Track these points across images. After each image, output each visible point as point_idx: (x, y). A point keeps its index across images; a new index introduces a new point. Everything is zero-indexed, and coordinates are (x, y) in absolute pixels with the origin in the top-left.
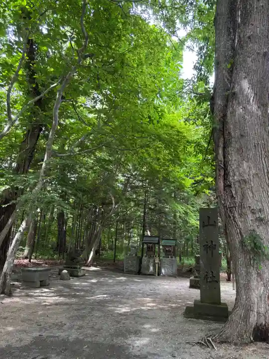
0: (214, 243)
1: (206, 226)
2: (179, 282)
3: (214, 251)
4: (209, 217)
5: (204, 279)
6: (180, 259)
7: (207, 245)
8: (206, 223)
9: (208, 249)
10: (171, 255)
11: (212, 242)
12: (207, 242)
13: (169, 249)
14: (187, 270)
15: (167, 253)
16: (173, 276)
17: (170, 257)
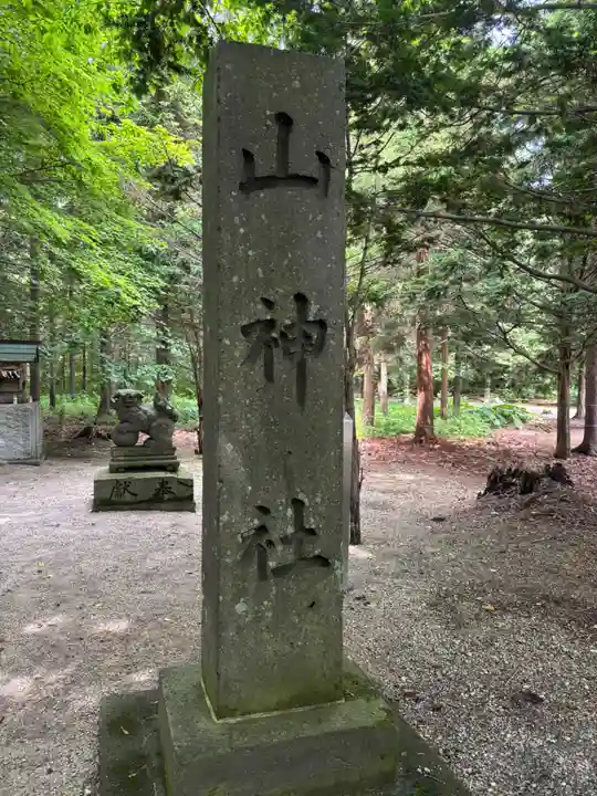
0: (313, 311)
1: (268, 182)
2: (52, 485)
3: (313, 364)
4: (284, 121)
5: (247, 555)
6: (53, 403)
7: (271, 324)
8: (265, 165)
9: (277, 353)
10: (18, 393)
11: (301, 299)
12: (269, 304)
13: (13, 374)
14: (75, 432)
15: (6, 388)
16: (29, 461)
17: (16, 402)
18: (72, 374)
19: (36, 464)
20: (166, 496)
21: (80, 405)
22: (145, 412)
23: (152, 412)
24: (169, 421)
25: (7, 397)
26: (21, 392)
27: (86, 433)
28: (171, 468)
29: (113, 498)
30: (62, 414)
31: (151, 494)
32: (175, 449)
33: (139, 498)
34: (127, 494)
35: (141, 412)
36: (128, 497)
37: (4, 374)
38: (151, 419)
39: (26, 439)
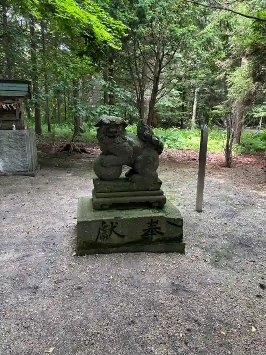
6: (49, 128)
10: (15, 121)
13: (11, 106)
14: (61, 147)
15: (5, 117)
16: (27, 173)
17: (15, 128)
18: (59, 113)
19: (33, 175)
20: (154, 237)
21: (64, 130)
22: (130, 143)
23: (136, 143)
24: (154, 153)
25: (7, 125)
26: (17, 121)
27: (68, 148)
28: (157, 204)
29: (99, 240)
30: (53, 135)
31: (138, 235)
32: (160, 183)
33: (126, 239)
34: (113, 236)
35: (126, 144)
36: (114, 239)
37: (4, 106)
38: (136, 150)
39: (23, 156)
